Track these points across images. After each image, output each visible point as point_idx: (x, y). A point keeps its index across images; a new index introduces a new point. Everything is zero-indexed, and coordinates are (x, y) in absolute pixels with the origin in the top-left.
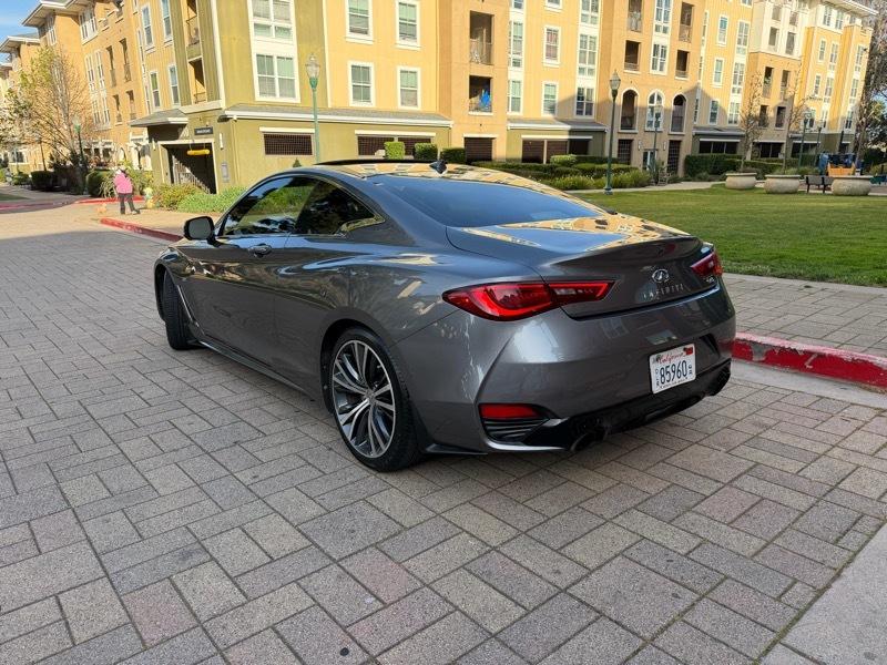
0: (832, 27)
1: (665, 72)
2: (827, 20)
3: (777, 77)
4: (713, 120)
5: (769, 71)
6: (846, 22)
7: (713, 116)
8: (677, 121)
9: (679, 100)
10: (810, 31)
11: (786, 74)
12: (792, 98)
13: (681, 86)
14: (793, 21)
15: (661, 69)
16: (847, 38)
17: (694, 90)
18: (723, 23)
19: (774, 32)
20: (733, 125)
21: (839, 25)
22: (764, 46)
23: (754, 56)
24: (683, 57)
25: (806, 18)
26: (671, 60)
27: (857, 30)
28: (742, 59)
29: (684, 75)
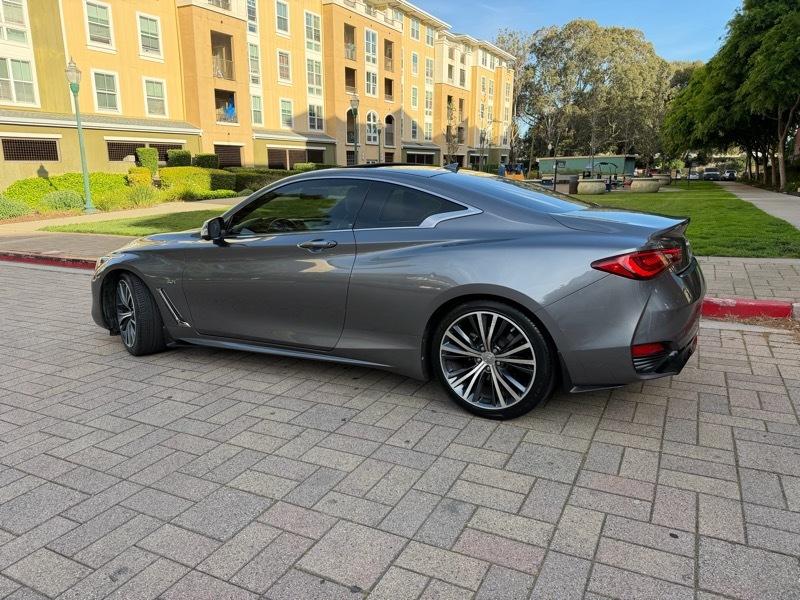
0: (488, 67)
1: (377, 96)
2: (484, 62)
3: (456, 104)
4: (414, 136)
5: (450, 99)
6: (497, 65)
7: (414, 132)
8: (390, 138)
9: (389, 120)
10: (474, 69)
11: (461, 101)
12: (467, 120)
13: (390, 107)
14: (463, 60)
15: (374, 93)
16: (498, 76)
17: (399, 111)
18: (415, 59)
19: (450, 67)
20: (428, 141)
21: (492, 66)
22: (445, 79)
23: (438, 86)
24: (389, 83)
25: (470, 58)
26: (380, 86)
27: (504, 70)
28: (430, 88)
29: (391, 99)
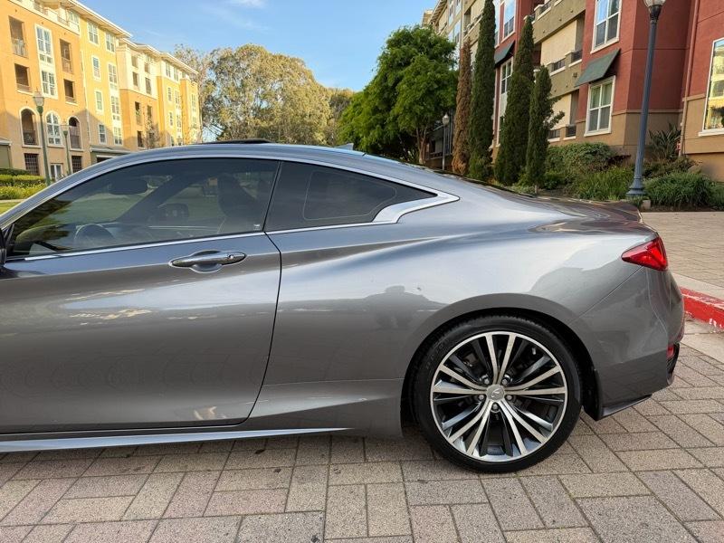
0: (172, 78)
1: (56, 97)
2: (168, 73)
3: (144, 110)
4: (103, 140)
5: (137, 105)
6: (180, 77)
7: (102, 136)
8: (76, 141)
9: (73, 122)
10: (159, 79)
11: (149, 108)
12: (157, 125)
13: (71, 110)
14: (147, 69)
15: (52, 94)
16: (183, 86)
17: (84, 113)
18: (96, 63)
19: (135, 75)
20: (119, 145)
21: (176, 77)
22: (131, 86)
23: (124, 92)
24: (69, 86)
25: (154, 67)
26: (59, 88)
27: (188, 83)
28: (115, 93)
29: (73, 101)
